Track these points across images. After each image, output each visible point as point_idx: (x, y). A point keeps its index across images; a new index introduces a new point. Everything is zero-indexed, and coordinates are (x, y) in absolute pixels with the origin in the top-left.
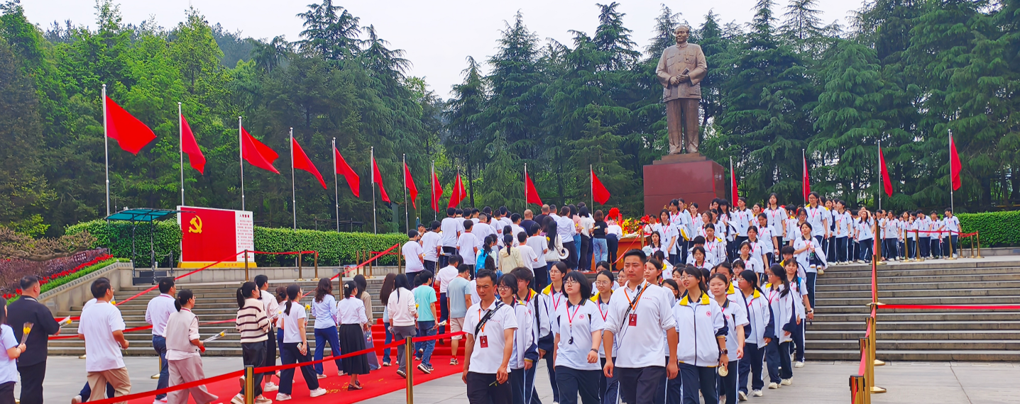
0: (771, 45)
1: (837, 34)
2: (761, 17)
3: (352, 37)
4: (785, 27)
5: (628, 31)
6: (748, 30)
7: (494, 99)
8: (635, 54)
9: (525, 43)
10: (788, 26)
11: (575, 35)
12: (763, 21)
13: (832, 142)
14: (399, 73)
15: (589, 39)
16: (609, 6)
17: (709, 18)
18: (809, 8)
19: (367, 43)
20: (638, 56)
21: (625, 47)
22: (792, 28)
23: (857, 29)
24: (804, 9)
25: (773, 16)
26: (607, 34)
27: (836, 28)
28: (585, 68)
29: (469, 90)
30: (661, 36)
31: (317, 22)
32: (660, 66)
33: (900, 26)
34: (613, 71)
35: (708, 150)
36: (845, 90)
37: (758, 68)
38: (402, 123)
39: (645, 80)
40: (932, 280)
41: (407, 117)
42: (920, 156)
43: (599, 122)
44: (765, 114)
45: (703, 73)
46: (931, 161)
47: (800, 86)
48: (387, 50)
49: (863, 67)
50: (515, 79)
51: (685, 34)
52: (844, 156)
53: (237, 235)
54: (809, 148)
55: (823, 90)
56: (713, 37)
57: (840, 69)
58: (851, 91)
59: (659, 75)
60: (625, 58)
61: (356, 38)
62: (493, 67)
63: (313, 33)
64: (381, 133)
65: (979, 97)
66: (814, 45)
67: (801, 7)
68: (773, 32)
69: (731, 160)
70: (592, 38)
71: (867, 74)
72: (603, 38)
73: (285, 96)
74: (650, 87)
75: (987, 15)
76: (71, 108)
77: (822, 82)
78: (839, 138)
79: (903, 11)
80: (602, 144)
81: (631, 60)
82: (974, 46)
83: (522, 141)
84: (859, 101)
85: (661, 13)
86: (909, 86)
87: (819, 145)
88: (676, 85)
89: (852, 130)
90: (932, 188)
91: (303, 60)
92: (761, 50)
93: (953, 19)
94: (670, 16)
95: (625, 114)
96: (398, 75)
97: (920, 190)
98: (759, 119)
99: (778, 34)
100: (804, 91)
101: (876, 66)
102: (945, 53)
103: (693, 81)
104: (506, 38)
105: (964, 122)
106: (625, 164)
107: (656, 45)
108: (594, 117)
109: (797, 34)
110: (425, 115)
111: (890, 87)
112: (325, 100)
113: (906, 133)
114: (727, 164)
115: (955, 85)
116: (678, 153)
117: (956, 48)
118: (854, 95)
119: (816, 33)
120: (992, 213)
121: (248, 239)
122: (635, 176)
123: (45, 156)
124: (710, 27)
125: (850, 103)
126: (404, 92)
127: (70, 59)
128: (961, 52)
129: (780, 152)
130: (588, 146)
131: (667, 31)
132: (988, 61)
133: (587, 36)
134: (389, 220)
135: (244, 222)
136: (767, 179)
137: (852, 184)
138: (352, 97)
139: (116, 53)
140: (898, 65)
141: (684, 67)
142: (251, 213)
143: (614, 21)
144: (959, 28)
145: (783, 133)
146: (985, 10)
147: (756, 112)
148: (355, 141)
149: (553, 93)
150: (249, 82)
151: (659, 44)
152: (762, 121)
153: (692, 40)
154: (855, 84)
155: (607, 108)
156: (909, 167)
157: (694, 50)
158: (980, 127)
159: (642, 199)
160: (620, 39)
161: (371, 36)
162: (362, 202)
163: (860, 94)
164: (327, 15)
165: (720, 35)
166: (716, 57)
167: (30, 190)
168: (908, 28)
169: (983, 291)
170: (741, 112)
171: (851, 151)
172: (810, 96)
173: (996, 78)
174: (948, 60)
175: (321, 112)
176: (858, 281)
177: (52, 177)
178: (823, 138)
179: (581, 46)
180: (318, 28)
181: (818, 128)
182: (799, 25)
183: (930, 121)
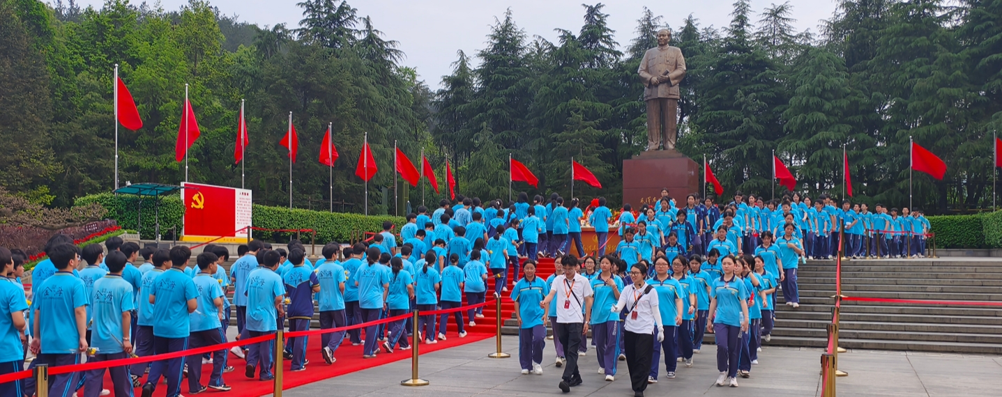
0: (746, 50)
1: (808, 42)
2: (737, 23)
3: (349, 27)
4: (759, 33)
5: (611, 31)
6: (724, 35)
7: (482, 91)
8: (618, 53)
9: (513, 39)
10: (763, 33)
11: (561, 34)
12: (739, 27)
13: (801, 144)
14: (393, 63)
15: (574, 37)
16: (594, 6)
17: (689, 22)
18: (783, 17)
19: (362, 33)
20: (620, 56)
21: (607, 47)
22: (766, 35)
23: (827, 38)
24: (778, 17)
25: (748, 22)
26: (591, 33)
27: (808, 36)
28: (570, 65)
29: (458, 82)
30: (642, 37)
31: (317, 11)
32: (642, 67)
33: (867, 37)
34: (596, 70)
35: (684, 147)
36: (814, 95)
37: (733, 71)
38: (392, 111)
39: (626, 78)
40: (891, 276)
41: (399, 105)
42: (882, 159)
43: (581, 116)
44: (739, 115)
45: (682, 75)
46: (893, 165)
47: (772, 89)
48: (381, 40)
49: (832, 74)
50: (503, 73)
51: (667, 37)
52: (812, 157)
53: (236, 212)
54: (778, 149)
55: (794, 94)
56: (692, 40)
57: (811, 74)
58: (820, 96)
59: (641, 74)
60: (607, 56)
61: (353, 28)
62: (481, 61)
63: (311, 22)
64: (374, 120)
65: (940, 106)
66: (786, 52)
67: (775, 16)
68: (749, 37)
69: (705, 158)
70: (577, 37)
71: (835, 80)
72: (587, 37)
73: (284, 81)
74: (630, 85)
75: (949, 30)
76: (78, 85)
77: (793, 85)
78: (808, 140)
79: (871, 22)
80: (583, 138)
81: (613, 60)
82: (935, 58)
83: (507, 131)
84: (828, 106)
85: (643, 15)
86: (873, 94)
87: (788, 147)
88: (656, 85)
89: (821, 133)
90: (892, 192)
91: (302, 47)
92: (737, 54)
93: (917, 32)
94: (652, 19)
95: (605, 110)
96: (392, 65)
97: (882, 192)
98: (733, 119)
99: (753, 39)
100: (776, 94)
101: (843, 74)
102: (909, 64)
103: (673, 82)
104: (496, 33)
105: (924, 129)
106: (604, 157)
107: (637, 45)
108: (576, 112)
109: (771, 41)
110: (415, 103)
111: (855, 94)
112: (322, 86)
113: (870, 138)
114: (701, 162)
115: (917, 94)
116: (656, 149)
117: (919, 60)
118: (823, 100)
119: (789, 41)
120: (947, 217)
121: (246, 216)
122: (613, 170)
123: (53, 130)
124: (689, 31)
125: (819, 108)
126: (397, 82)
127: (77, 38)
128: (924, 64)
129: (752, 151)
130: (570, 138)
131: (647, 32)
132: (949, 74)
133: (573, 34)
134: (379, 203)
135: (243, 200)
136: (739, 178)
137: (818, 185)
138: (348, 84)
139: (123, 33)
140: (863, 74)
141: (663, 68)
142: (250, 192)
143: (598, 21)
144: (923, 41)
145: (755, 134)
146: (948, 25)
147: (730, 113)
148: (349, 126)
149: (538, 87)
150: (249, 67)
151: (641, 45)
152: (735, 121)
153: (672, 43)
154: (824, 90)
155: (589, 103)
156: (871, 170)
157: (675, 52)
158: (939, 135)
159: (620, 191)
160: (604, 39)
161: (367, 27)
162: (354, 184)
163: (829, 100)
164: (326, 5)
165: (698, 39)
166: (694, 59)
167: (38, 162)
168: (875, 38)
169: (938, 288)
170: (716, 112)
171: (819, 152)
172: (781, 100)
173: (955, 89)
174: (911, 71)
175: (318, 97)
176: (823, 275)
177: (59, 150)
178: (791, 140)
179: (566, 44)
180: (317, 17)
181: (788, 130)
182: (773, 31)
183: (893, 127)
